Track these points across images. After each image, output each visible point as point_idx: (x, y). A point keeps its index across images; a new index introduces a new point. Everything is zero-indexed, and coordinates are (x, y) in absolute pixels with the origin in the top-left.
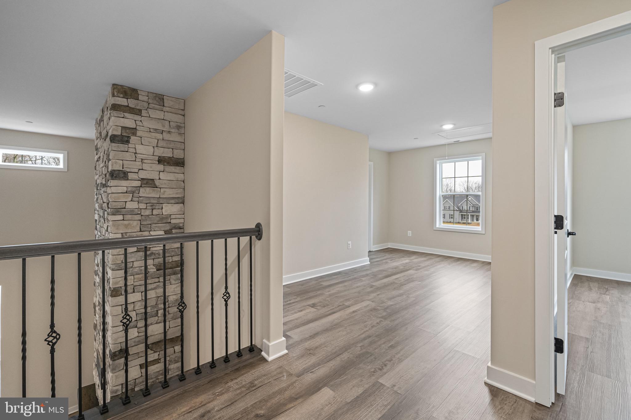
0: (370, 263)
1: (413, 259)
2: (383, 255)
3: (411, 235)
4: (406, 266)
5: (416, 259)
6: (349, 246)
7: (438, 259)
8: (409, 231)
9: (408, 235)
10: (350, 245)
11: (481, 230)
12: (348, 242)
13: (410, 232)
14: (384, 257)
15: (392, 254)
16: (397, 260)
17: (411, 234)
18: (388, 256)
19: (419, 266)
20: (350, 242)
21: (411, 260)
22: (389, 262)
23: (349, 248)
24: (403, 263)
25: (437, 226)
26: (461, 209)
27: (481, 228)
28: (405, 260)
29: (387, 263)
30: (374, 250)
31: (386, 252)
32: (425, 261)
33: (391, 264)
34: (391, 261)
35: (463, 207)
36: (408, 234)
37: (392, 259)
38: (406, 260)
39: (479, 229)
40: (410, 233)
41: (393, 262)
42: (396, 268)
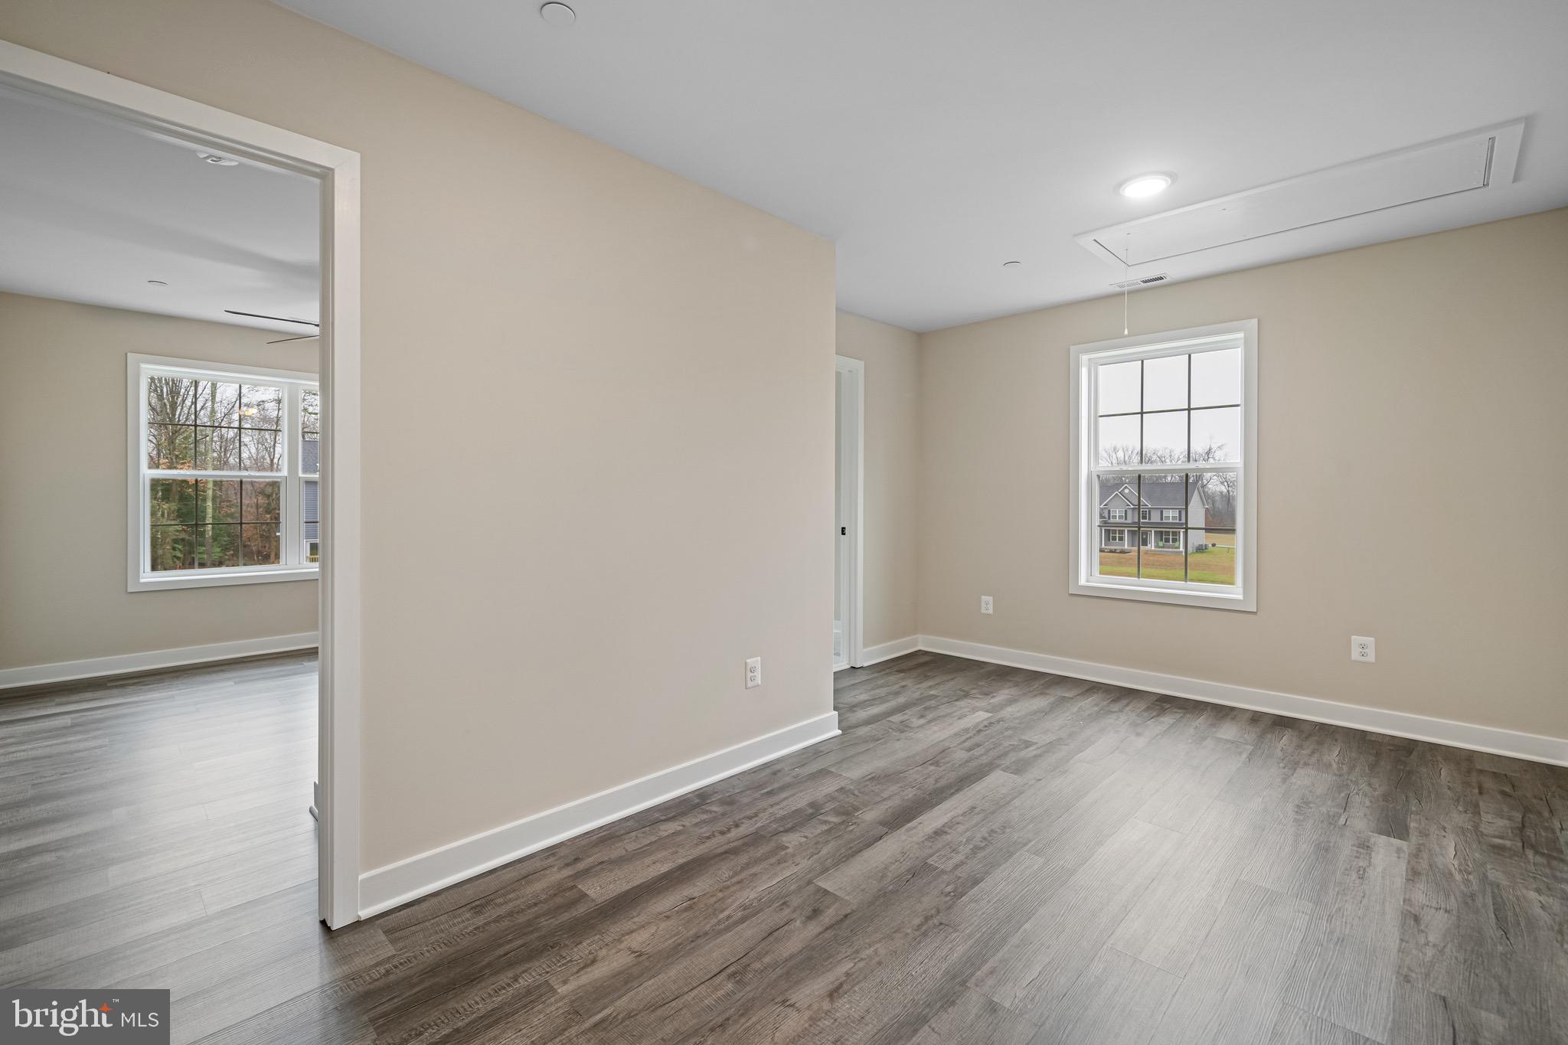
0: (840, 732)
1: (1002, 706)
2: (896, 687)
3: (991, 611)
4: (978, 745)
5: (1012, 701)
6: (750, 674)
7: (1088, 704)
8: (984, 598)
9: (983, 611)
10: (758, 674)
11: (1241, 597)
12: (748, 661)
13: (990, 599)
14: (897, 694)
15: (927, 678)
16: (944, 710)
17: (991, 607)
18: (914, 688)
19: (1028, 744)
20: (755, 661)
21: (993, 709)
22: (917, 722)
23: (750, 684)
24: (966, 730)
25: (1082, 581)
26: (1107, 516)
27: (1241, 590)
28: (973, 713)
29: (904, 727)
30: (865, 665)
31: (910, 669)
32: (1046, 713)
33: (920, 735)
34: (922, 716)
35: (1109, 511)
36: (983, 605)
37: (927, 704)
38: (974, 710)
39: (1234, 593)
40: (987, 604)
41: (930, 722)
42: (937, 757)
